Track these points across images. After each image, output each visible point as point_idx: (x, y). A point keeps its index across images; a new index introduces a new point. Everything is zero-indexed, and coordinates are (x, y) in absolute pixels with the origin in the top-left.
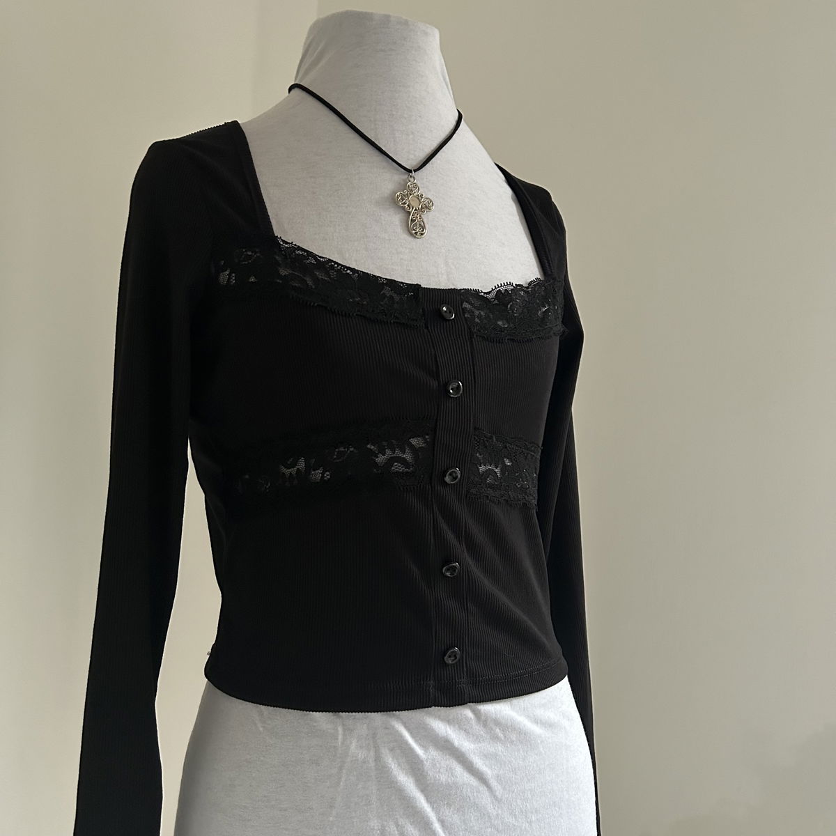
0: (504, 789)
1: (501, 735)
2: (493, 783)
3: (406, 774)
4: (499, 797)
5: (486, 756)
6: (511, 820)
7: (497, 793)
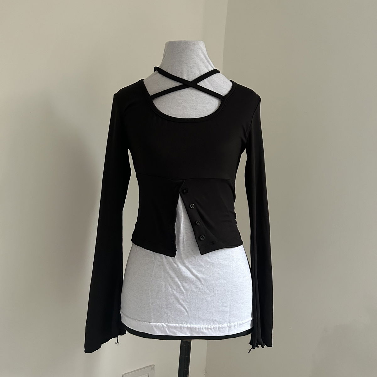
0: (205, 282)
1: (203, 265)
2: (202, 280)
3: (172, 271)
4: (203, 283)
5: (198, 271)
6: (208, 292)
7: (203, 282)
